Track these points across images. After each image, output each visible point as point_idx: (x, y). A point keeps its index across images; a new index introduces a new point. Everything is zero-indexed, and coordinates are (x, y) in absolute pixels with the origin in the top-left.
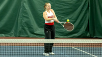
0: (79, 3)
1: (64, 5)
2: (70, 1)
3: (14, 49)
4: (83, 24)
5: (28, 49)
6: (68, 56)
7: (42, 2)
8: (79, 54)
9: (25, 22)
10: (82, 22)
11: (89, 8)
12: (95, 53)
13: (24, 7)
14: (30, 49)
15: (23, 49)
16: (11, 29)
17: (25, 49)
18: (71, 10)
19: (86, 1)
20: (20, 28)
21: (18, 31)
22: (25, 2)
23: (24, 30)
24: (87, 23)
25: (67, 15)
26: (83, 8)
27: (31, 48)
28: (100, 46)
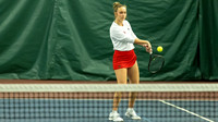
0: (177, 6)
1: (145, 11)
2: (160, 3)
3: (22, 105)
4: (186, 50)
5: (52, 105)
6: (149, 119)
7: (99, 4)
8: (173, 114)
9: (63, 48)
10: (185, 47)
11: (200, 16)
12: (207, 114)
13: (60, 15)
14: (57, 105)
15: (42, 105)
16: (32, 63)
17: (47, 105)
18: (160, 22)
19: (192, 3)
20: (51, 62)
21: (48, 66)
22: (62, 5)
23: (61, 64)
24: (195, 49)
25: (153, 32)
26: (186, 17)
27: (59, 102)
28: (214, 97)
